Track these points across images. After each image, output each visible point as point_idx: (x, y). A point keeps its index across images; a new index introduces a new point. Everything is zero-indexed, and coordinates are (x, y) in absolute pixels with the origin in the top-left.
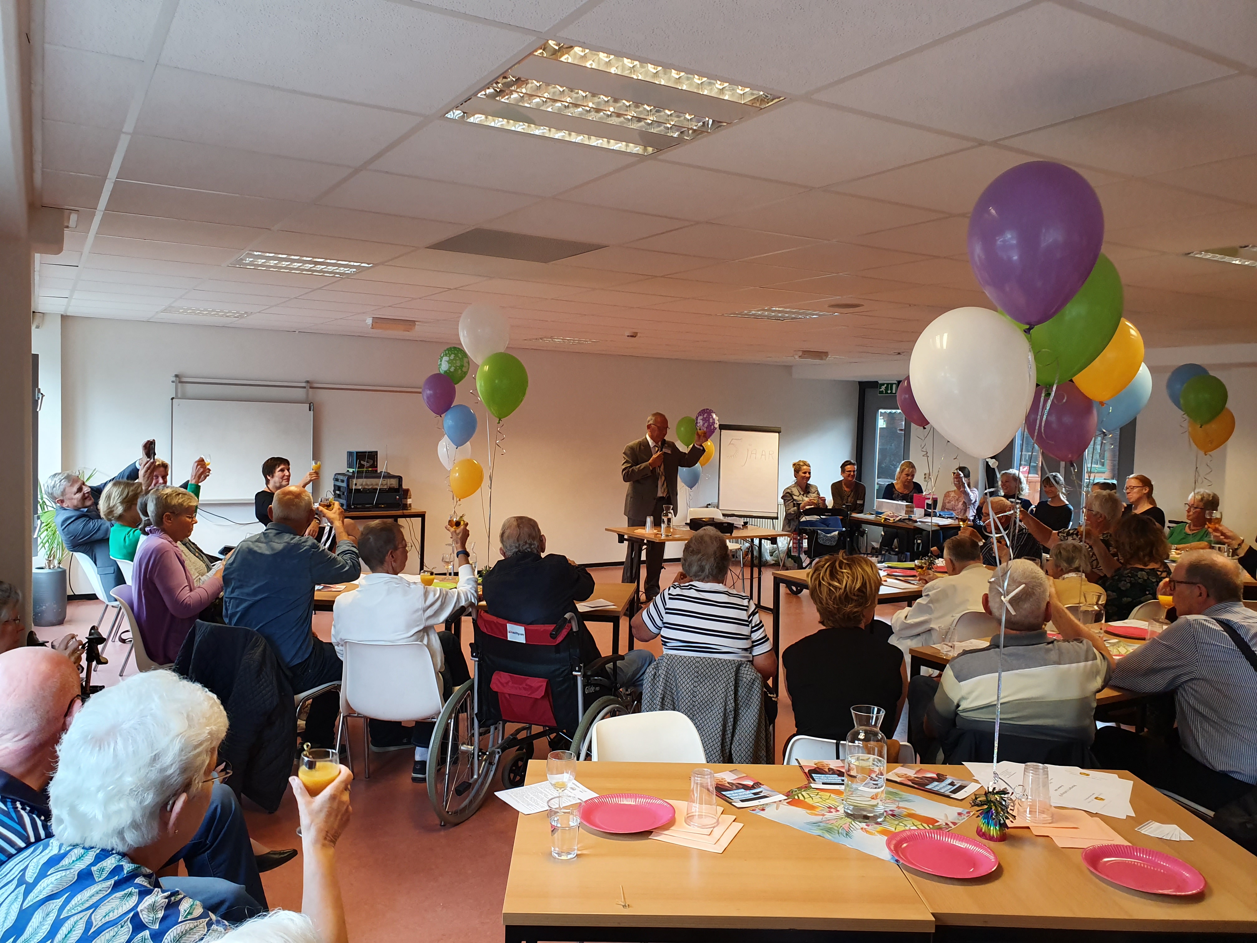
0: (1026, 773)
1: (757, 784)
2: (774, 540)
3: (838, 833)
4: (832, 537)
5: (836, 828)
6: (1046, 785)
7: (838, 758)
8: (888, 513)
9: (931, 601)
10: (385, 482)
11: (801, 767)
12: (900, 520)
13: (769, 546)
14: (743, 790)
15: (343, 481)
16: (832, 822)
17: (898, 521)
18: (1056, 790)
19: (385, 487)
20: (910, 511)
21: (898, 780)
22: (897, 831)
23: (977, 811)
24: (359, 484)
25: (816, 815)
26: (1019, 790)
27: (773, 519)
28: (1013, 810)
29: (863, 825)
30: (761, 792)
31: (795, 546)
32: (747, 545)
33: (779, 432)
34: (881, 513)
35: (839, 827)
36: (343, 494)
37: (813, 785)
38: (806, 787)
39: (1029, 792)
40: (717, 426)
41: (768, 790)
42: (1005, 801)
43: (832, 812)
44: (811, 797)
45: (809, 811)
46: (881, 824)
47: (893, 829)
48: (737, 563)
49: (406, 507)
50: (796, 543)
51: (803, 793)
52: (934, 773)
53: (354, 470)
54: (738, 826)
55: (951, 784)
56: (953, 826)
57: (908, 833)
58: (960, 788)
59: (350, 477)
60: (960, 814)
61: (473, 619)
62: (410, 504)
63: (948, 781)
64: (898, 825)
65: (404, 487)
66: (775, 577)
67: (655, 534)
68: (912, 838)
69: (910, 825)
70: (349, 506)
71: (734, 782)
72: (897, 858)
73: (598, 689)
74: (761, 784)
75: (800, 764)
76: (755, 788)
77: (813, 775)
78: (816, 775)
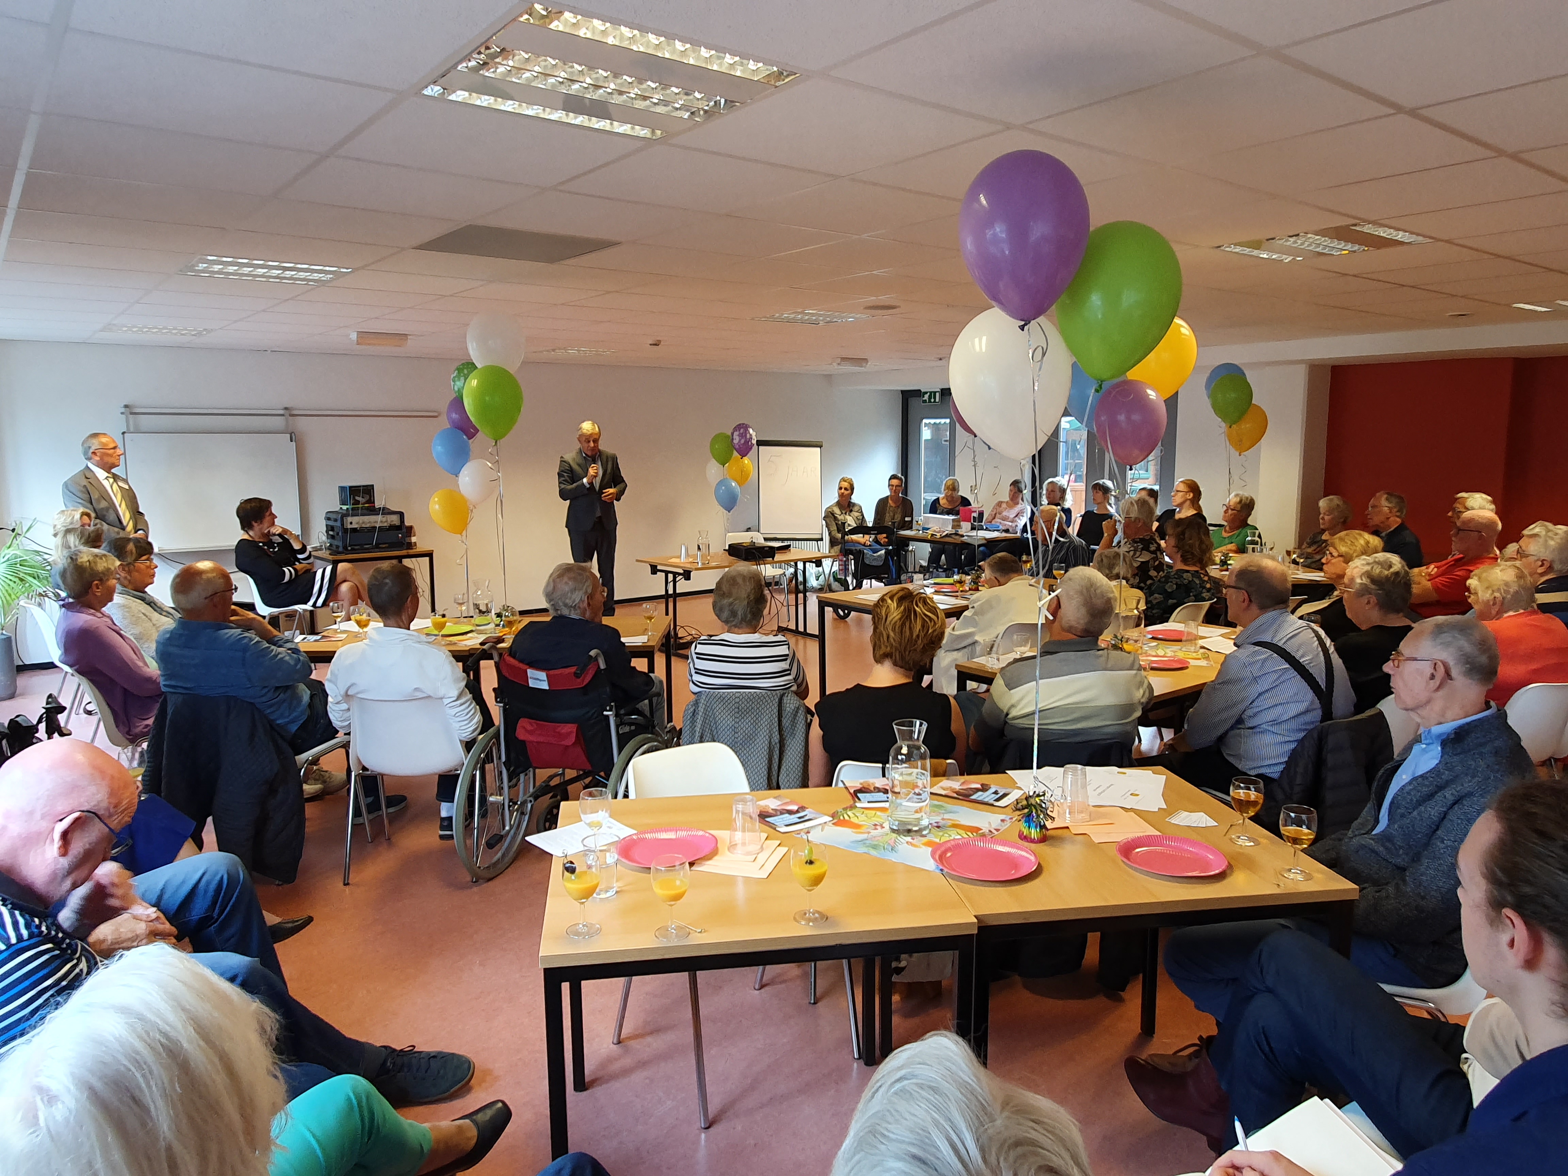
0: (1065, 775)
1: (802, 808)
2: (818, 563)
3: (884, 849)
4: (879, 557)
5: (881, 844)
6: (1084, 786)
7: (884, 776)
8: (935, 528)
9: (975, 614)
10: (384, 519)
11: (846, 788)
12: (947, 535)
13: (813, 570)
14: (787, 815)
15: (336, 520)
16: (878, 838)
18: (1094, 790)
19: (385, 524)
20: (956, 525)
21: (943, 793)
22: (942, 841)
23: (1019, 815)
24: (355, 522)
25: (862, 833)
26: (1058, 792)
28: (1052, 811)
29: (909, 839)
30: (806, 815)
31: (841, 568)
32: (791, 570)
33: (821, 447)
34: (928, 529)
35: (885, 843)
36: (338, 534)
37: (859, 805)
38: (852, 807)
39: (1067, 794)
40: (754, 442)
41: (814, 813)
42: (1045, 803)
43: (878, 829)
44: (856, 816)
45: (854, 830)
46: (926, 836)
47: (937, 840)
48: (781, 591)
49: (410, 546)
50: (842, 565)
51: (848, 813)
52: (978, 783)
53: (348, 507)
54: (783, 850)
55: (996, 793)
56: (996, 833)
57: (953, 843)
58: (1005, 795)
59: (344, 515)
60: (1003, 821)
61: (495, 662)
62: (415, 543)
63: (992, 790)
64: (943, 835)
65: (407, 523)
66: (820, 602)
67: (691, 563)
68: (957, 847)
69: (955, 835)
70: (345, 548)
71: (779, 808)
72: (941, 867)
73: (633, 728)
74: (805, 807)
75: (845, 785)
76: (799, 812)
77: (858, 794)
78: (861, 794)
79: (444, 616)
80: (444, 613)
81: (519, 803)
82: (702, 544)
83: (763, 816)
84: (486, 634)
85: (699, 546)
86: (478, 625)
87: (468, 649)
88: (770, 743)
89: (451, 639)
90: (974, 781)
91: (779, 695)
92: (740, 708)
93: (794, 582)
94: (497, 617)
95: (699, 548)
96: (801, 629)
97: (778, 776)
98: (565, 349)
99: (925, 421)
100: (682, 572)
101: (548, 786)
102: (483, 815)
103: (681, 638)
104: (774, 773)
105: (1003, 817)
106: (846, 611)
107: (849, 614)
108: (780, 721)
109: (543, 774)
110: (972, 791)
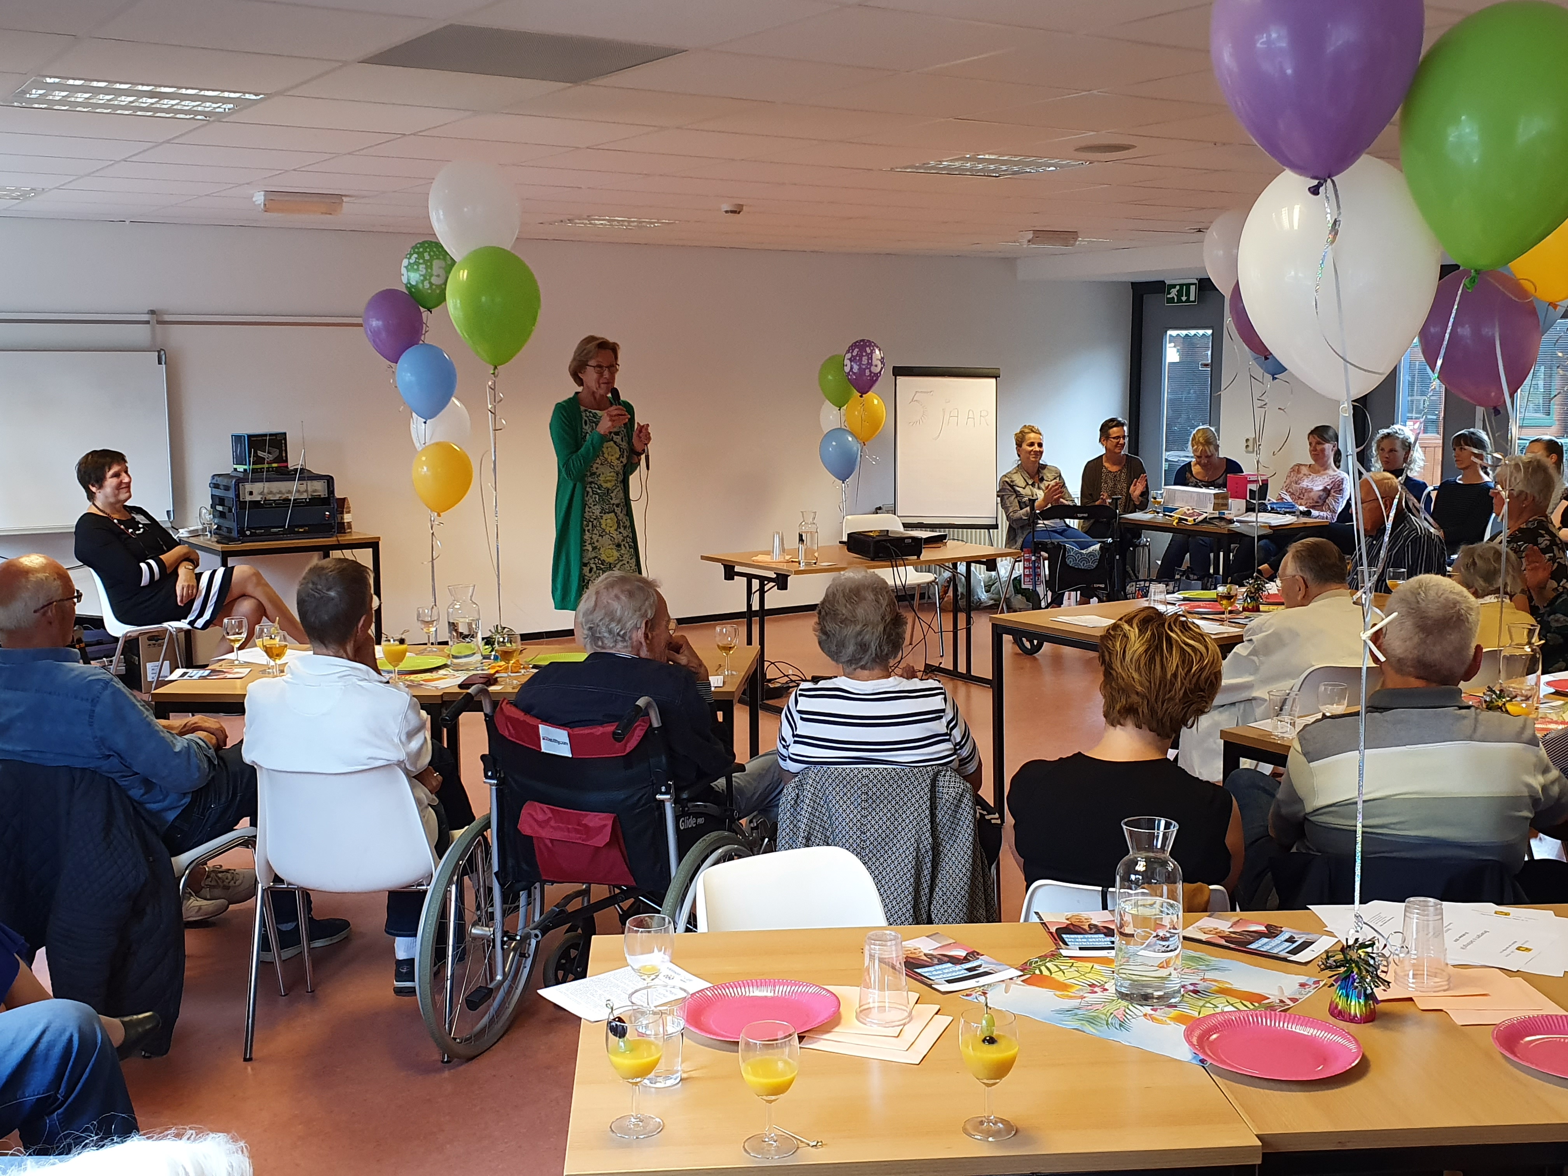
0: (1407, 914)
1: (973, 955)
2: (991, 564)
3: (1107, 1024)
4: (1091, 554)
5: (1103, 1017)
6: (1439, 933)
7: (1105, 907)
8: (1185, 509)
9: (1254, 649)
10: (303, 488)
11: (1044, 924)
12: (1204, 521)
13: (983, 576)
14: (949, 965)
15: (227, 488)
16: (1098, 1007)
17: (1201, 522)
18: (1456, 940)
19: (305, 496)
20: (1221, 503)
21: (1204, 937)
22: (1201, 1016)
23: (1330, 977)
24: (256, 491)
25: (1071, 997)
26: (1395, 941)
27: (989, 529)
28: (1386, 972)
29: (1148, 1010)
30: (980, 966)
31: (1027, 572)
32: (947, 574)
33: (997, 377)
34: (1172, 510)
35: (1108, 1014)
36: (230, 510)
37: (1064, 952)
38: (1053, 955)
39: (1411, 944)
40: (886, 369)
41: (993, 964)
42: (1373, 958)
43: (1096, 992)
44: (1061, 970)
45: (1058, 993)
46: (1176, 1007)
47: (1196, 1014)
48: (932, 607)
49: (342, 529)
50: (1029, 568)
51: (1048, 964)
53: (246, 467)
54: (943, 1021)
56: (1292, 1004)
57: (1220, 1018)
58: (1306, 944)
59: (240, 481)
60: (1302, 985)
61: (486, 715)
62: (349, 523)
64: (1203, 1006)
65: (338, 495)
66: (994, 626)
67: (788, 562)
68: (1226, 1025)
69: (1224, 1006)
70: (241, 532)
71: (935, 953)
72: (1202, 1057)
73: (701, 821)
74: (978, 954)
75: (1041, 919)
76: (969, 961)
77: (1064, 936)
78: (1068, 936)
79: (402, 641)
80: (403, 637)
81: (518, 938)
82: (807, 533)
83: (912, 965)
84: (468, 670)
85: (801, 536)
87: (440, 694)
88: (918, 849)
89: (413, 677)
91: (931, 773)
92: (870, 793)
93: (950, 593)
94: (486, 644)
95: (801, 539)
96: (962, 669)
97: (930, 904)
98: (589, 218)
99: (1170, 333)
100: (774, 576)
101: (562, 911)
102: (461, 957)
103: (770, 681)
104: (924, 898)
105: (1303, 979)
106: (1035, 642)
107: (1040, 646)
108: (933, 815)
109: (556, 892)
110: (1251, 936)
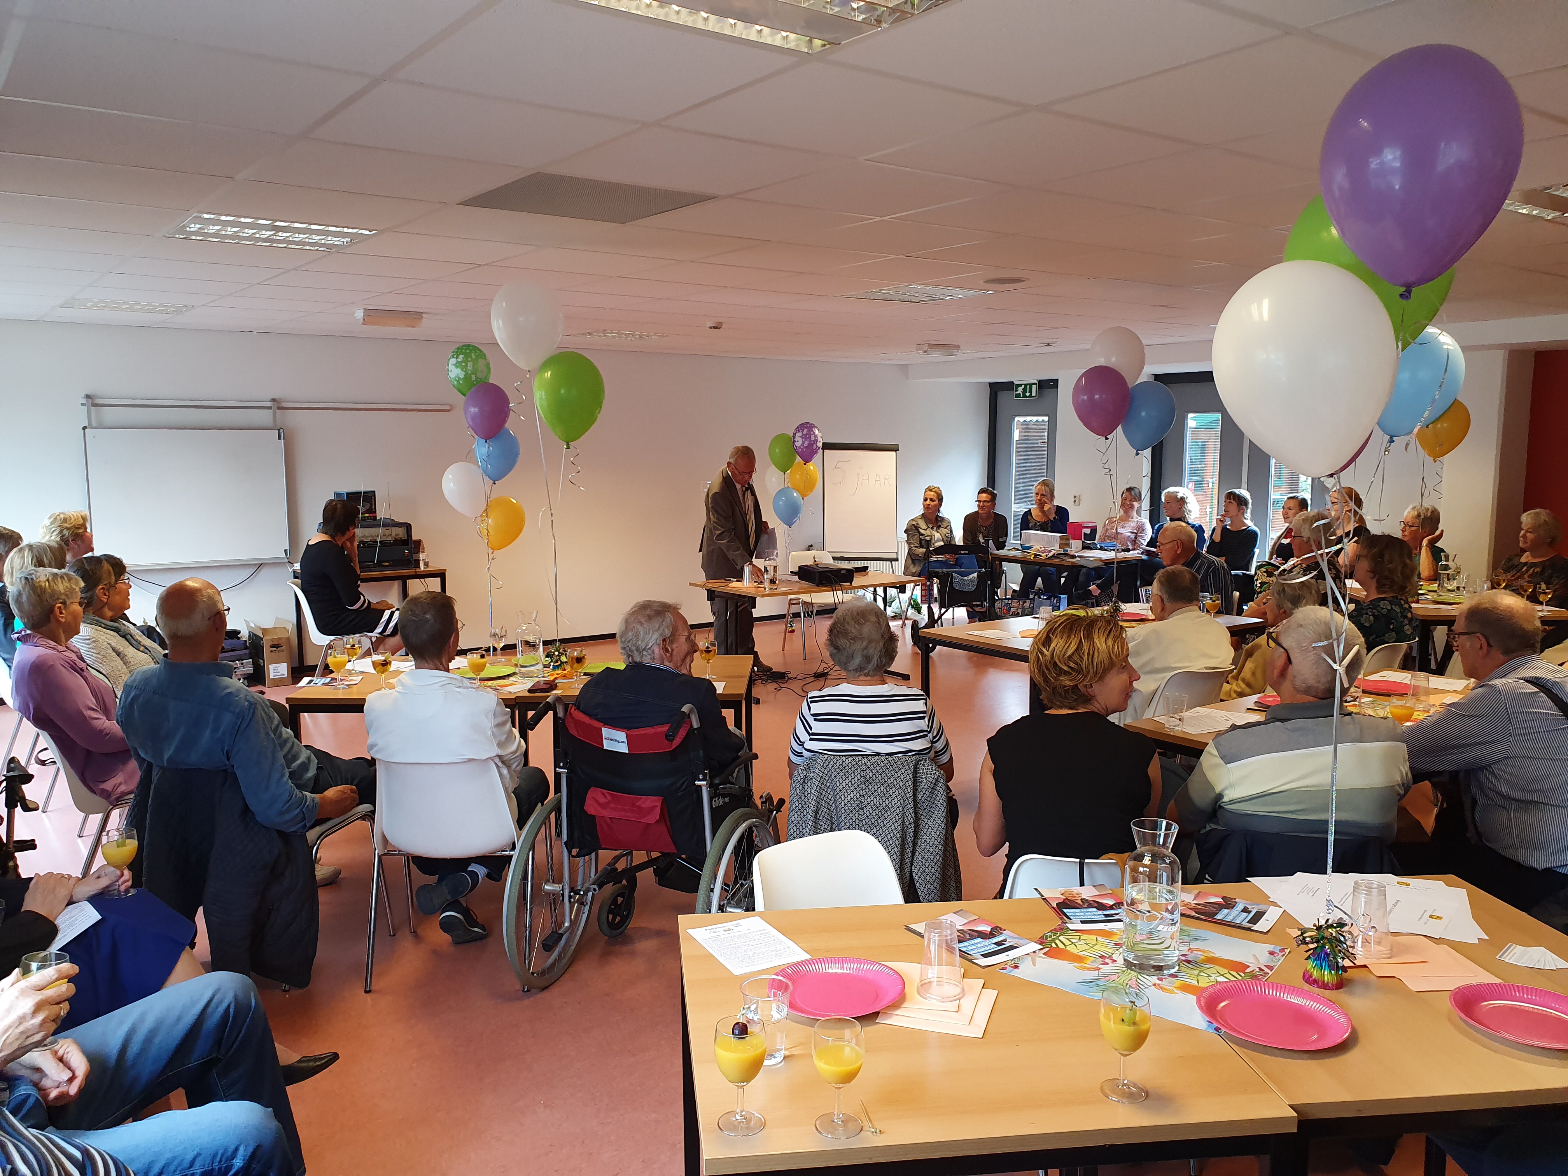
1: (995, 931)
5: (1120, 985)
8: (1037, 547)
10: (387, 532)
12: (1055, 556)
14: (980, 940)
16: (1113, 977)
19: (389, 538)
25: (1088, 969)
29: (1154, 979)
30: (1005, 940)
31: (924, 593)
33: (896, 450)
35: (1124, 983)
37: (1069, 926)
38: (1061, 929)
40: (821, 444)
41: (1015, 939)
43: (1108, 964)
44: (1073, 943)
45: (1076, 965)
46: (1177, 976)
47: (1195, 983)
49: (417, 564)
50: (925, 590)
51: (1060, 938)
52: (1218, 896)
55: (1245, 910)
56: (1268, 972)
58: (1258, 916)
60: (1271, 953)
63: (1240, 907)
64: (1199, 975)
65: (415, 537)
69: (1215, 975)
71: (965, 928)
72: (1216, 1025)
74: (1001, 929)
75: (1042, 896)
76: (995, 936)
77: (1065, 910)
78: (1068, 910)
86: (522, 666)
90: (1213, 892)
99: (1017, 419)
105: (1270, 948)
110: (1214, 908)
